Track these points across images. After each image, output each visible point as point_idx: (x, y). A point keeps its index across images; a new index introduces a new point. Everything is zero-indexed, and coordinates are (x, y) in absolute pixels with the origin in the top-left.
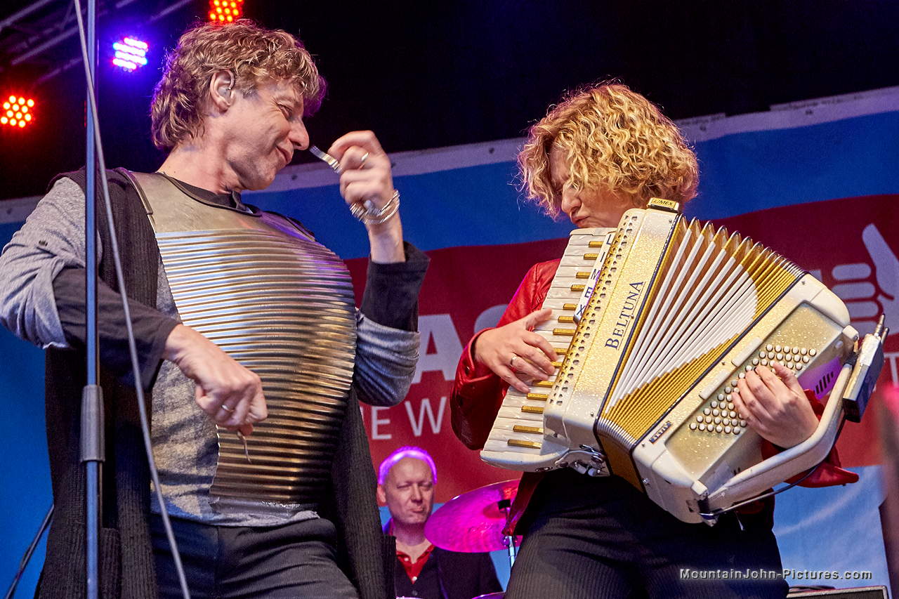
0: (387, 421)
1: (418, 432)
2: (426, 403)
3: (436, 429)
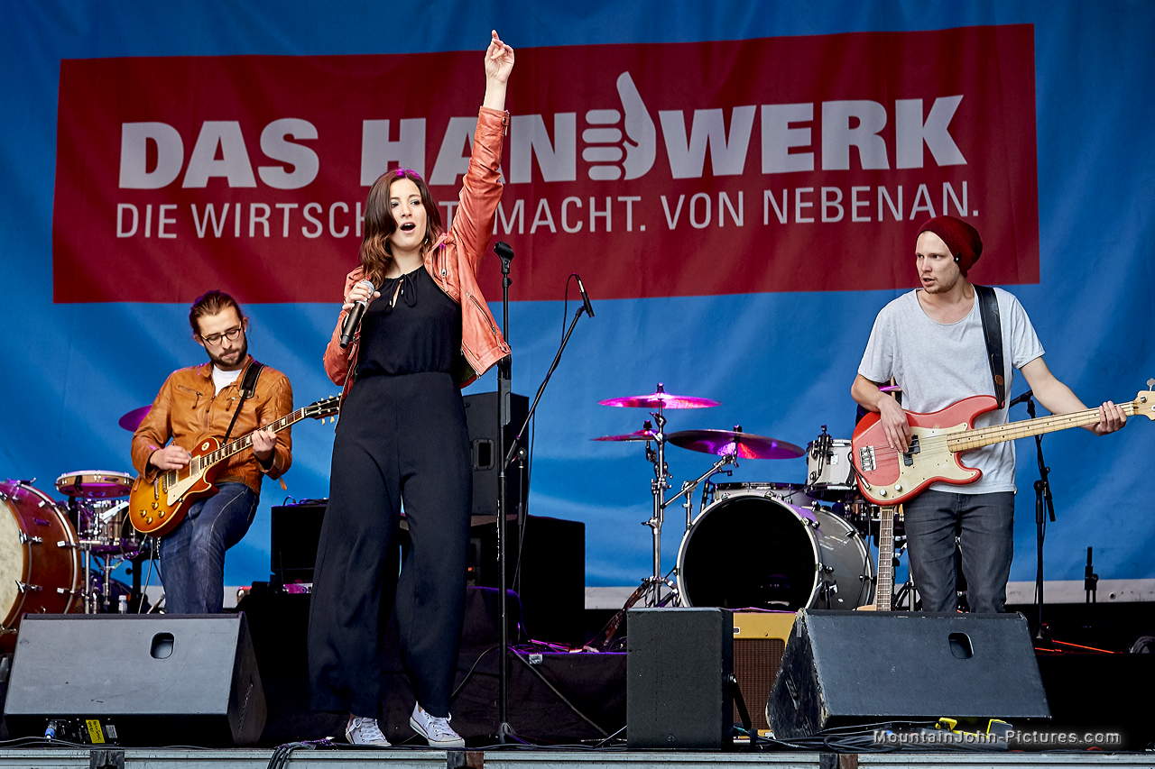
0: (173, 221)
1: (201, 234)
2: (210, 207)
3: (218, 234)
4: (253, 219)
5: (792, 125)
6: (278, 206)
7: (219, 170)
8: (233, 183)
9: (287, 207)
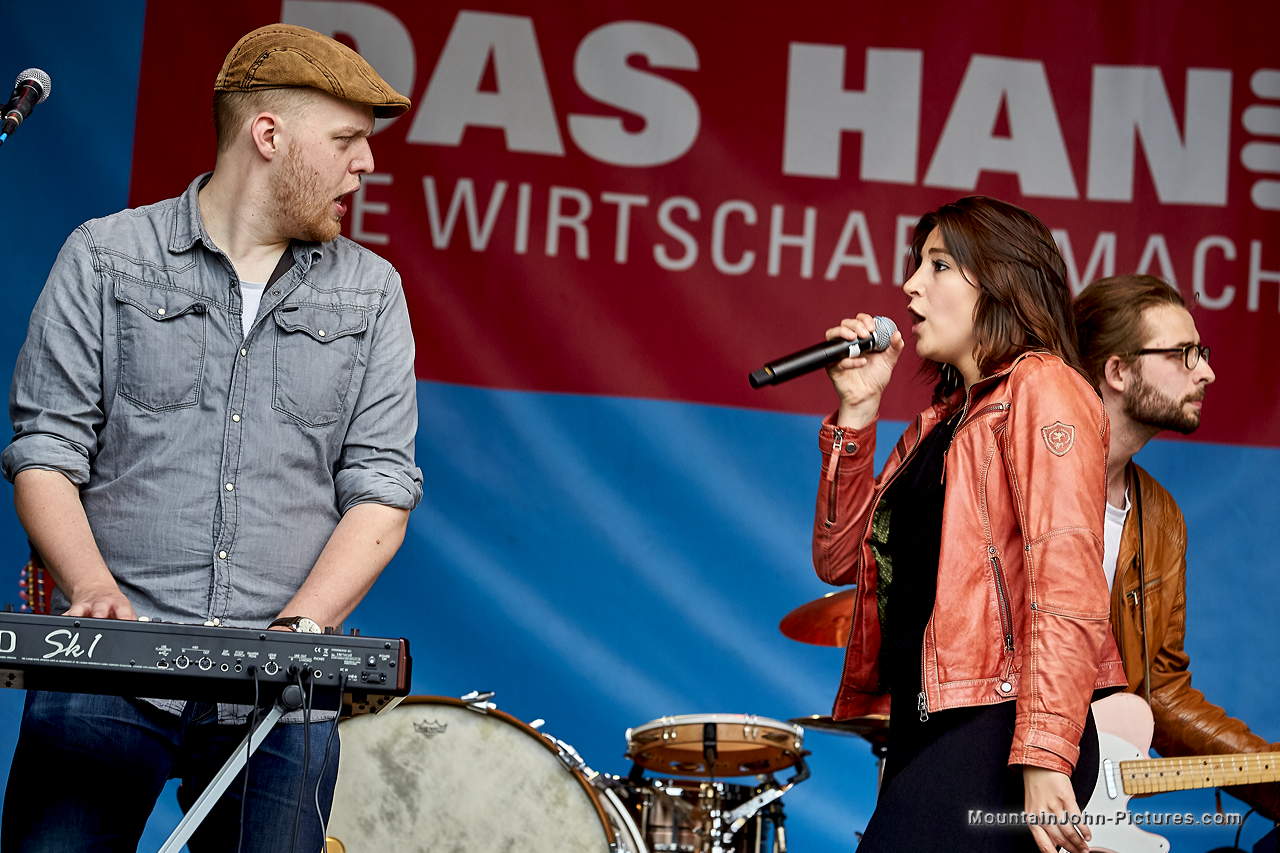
0: (381, 208)
1: (441, 240)
2: (465, 188)
3: (479, 242)
4: (555, 220)
6: (608, 197)
7: (487, 112)
8: (517, 142)
9: (625, 202)
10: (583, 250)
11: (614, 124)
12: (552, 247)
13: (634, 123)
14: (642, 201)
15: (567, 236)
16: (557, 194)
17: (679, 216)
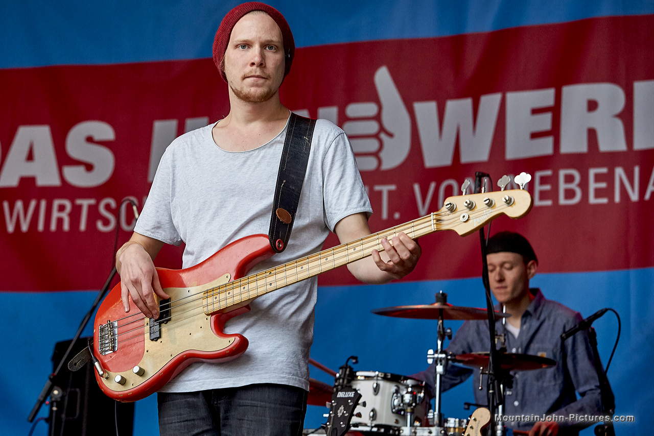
1: (11, 229)
2: (19, 204)
3: (25, 228)
4: (55, 214)
5: (535, 111)
6: (79, 202)
7: (29, 170)
8: (41, 182)
9: (85, 203)
10: (66, 227)
11: (82, 169)
12: (53, 227)
13: (89, 167)
14: (92, 202)
15: (60, 221)
16: (57, 203)
17: (108, 207)
